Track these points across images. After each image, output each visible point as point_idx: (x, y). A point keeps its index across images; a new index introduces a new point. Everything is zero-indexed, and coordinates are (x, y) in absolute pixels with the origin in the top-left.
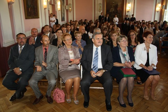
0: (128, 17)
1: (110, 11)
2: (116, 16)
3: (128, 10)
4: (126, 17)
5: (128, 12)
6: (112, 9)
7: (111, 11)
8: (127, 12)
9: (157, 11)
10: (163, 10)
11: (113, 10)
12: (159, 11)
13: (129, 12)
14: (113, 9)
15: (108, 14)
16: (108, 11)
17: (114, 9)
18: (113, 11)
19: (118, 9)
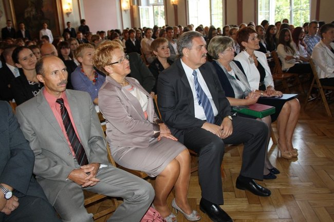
0: (71, 26)
1: (26, 16)
2: (46, 25)
3: (67, 12)
4: (66, 27)
5: (68, 14)
6: (29, 9)
7: (29, 14)
8: (65, 16)
9: (125, 11)
10: (135, 7)
11: (34, 13)
12: (127, 10)
13: (70, 15)
14: (32, 10)
15: (21, 23)
16: (19, 15)
17: (34, 10)
18: (33, 16)
19: (44, 9)
